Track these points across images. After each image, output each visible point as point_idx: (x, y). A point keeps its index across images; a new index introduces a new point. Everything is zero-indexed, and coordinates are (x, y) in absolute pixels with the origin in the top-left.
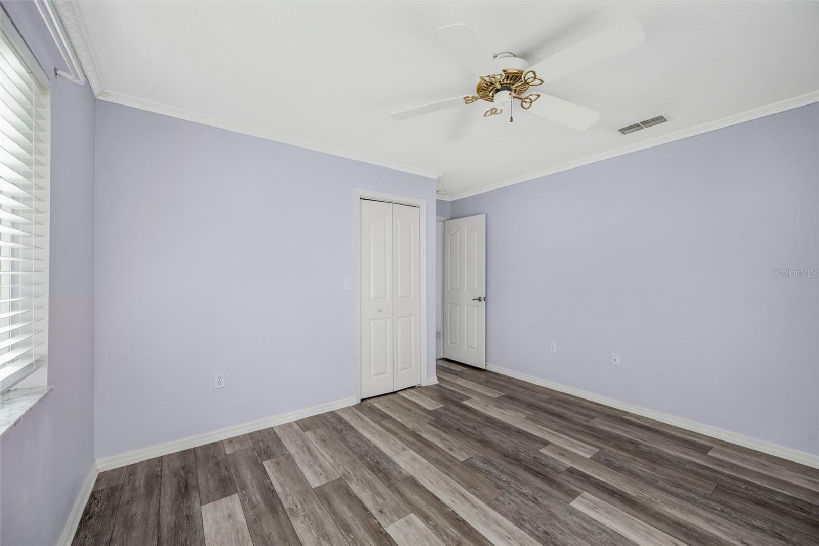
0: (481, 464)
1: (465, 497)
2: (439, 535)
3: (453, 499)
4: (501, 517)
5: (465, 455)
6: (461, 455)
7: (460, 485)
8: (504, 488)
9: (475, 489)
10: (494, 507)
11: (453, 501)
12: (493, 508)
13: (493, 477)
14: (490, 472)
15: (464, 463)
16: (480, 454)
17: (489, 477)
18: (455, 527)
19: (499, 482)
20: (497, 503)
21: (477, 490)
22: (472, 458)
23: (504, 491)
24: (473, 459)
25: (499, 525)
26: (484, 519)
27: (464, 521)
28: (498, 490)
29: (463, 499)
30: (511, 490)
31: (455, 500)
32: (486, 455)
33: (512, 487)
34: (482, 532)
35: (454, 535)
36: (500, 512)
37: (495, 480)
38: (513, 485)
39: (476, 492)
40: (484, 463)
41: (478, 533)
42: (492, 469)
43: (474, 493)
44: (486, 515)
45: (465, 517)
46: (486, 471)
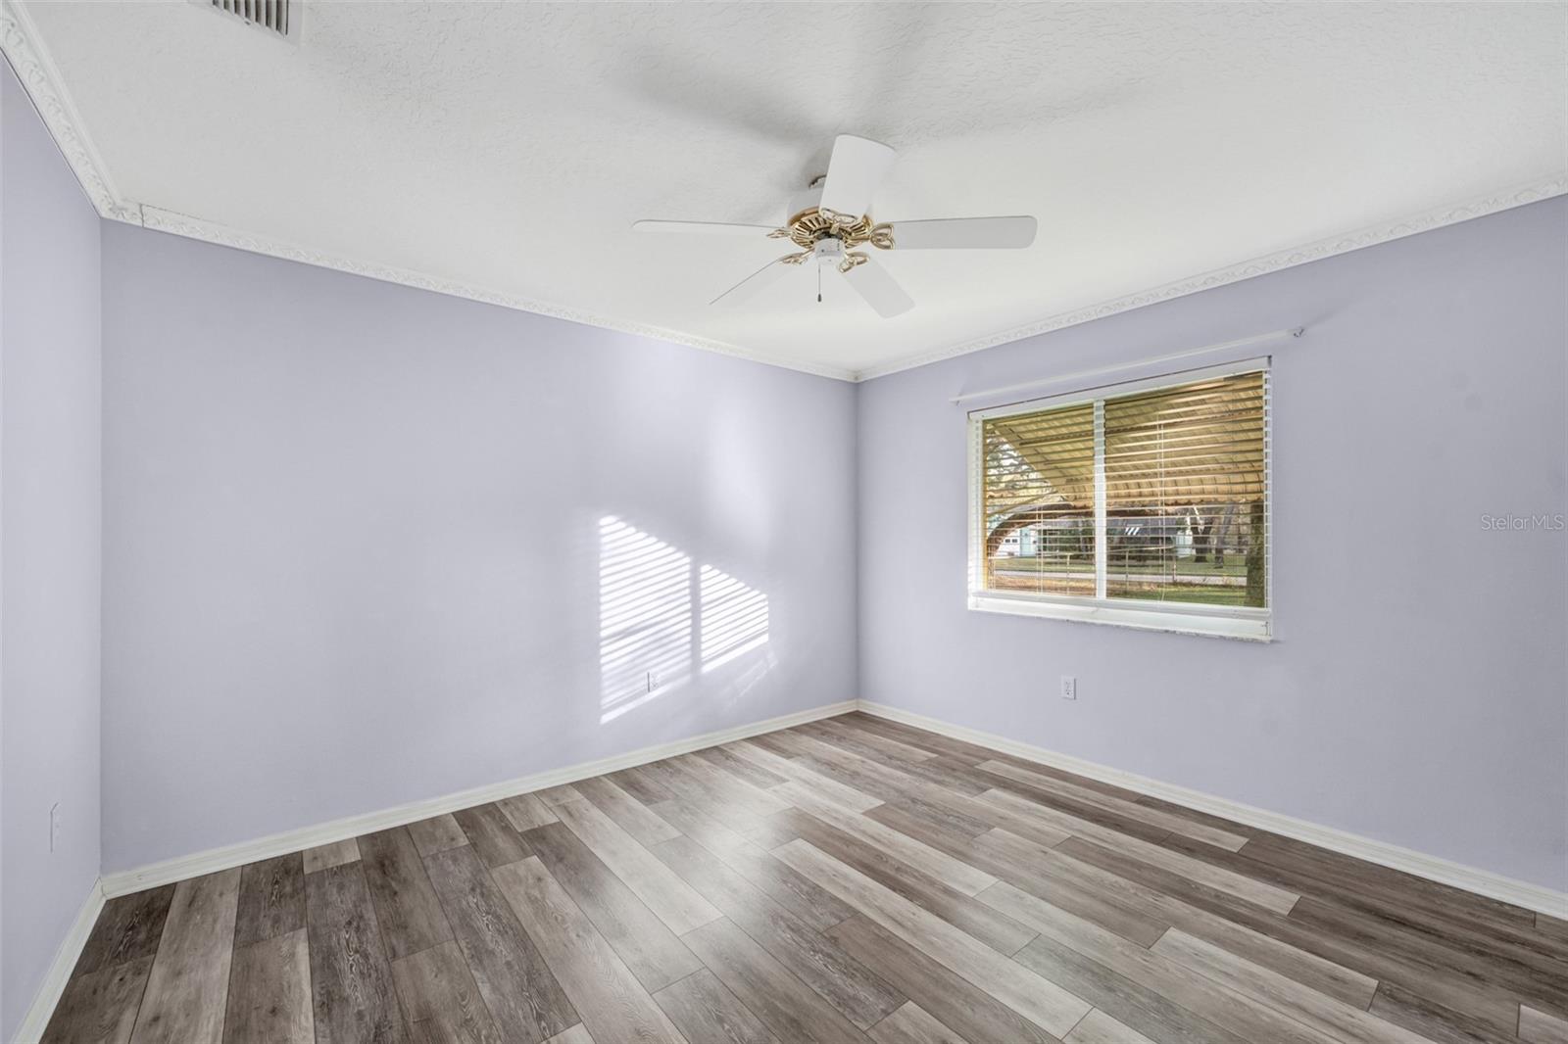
0: (862, 995)
1: (896, 921)
2: (925, 876)
3: (915, 917)
4: (841, 896)
5: (905, 1026)
6: (916, 1025)
7: (906, 943)
8: (824, 940)
9: (878, 935)
10: (849, 908)
11: (914, 914)
12: (851, 907)
13: (840, 960)
14: (845, 973)
15: (905, 997)
16: (864, 1027)
17: (850, 961)
18: (906, 885)
19: (830, 951)
20: (842, 915)
21: (875, 934)
22: (886, 1013)
23: (826, 935)
24: (883, 1011)
25: (845, 888)
26: (867, 893)
27: (894, 890)
28: (835, 935)
29: (899, 918)
30: (812, 936)
31: (912, 916)
32: (846, 1026)
33: (808, 942)
34: (868, 879)
35: (906, 876)
36: (841, 902)
37: (837, 954)
38: (805, 945)
39: (876, 931)
40: (855, 998)
41: (873, 879)
42: (839, 982)
43: (879, 926)
44: (861, 898)
45: (895, 895)
46: (852, 977)
